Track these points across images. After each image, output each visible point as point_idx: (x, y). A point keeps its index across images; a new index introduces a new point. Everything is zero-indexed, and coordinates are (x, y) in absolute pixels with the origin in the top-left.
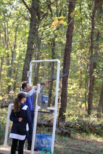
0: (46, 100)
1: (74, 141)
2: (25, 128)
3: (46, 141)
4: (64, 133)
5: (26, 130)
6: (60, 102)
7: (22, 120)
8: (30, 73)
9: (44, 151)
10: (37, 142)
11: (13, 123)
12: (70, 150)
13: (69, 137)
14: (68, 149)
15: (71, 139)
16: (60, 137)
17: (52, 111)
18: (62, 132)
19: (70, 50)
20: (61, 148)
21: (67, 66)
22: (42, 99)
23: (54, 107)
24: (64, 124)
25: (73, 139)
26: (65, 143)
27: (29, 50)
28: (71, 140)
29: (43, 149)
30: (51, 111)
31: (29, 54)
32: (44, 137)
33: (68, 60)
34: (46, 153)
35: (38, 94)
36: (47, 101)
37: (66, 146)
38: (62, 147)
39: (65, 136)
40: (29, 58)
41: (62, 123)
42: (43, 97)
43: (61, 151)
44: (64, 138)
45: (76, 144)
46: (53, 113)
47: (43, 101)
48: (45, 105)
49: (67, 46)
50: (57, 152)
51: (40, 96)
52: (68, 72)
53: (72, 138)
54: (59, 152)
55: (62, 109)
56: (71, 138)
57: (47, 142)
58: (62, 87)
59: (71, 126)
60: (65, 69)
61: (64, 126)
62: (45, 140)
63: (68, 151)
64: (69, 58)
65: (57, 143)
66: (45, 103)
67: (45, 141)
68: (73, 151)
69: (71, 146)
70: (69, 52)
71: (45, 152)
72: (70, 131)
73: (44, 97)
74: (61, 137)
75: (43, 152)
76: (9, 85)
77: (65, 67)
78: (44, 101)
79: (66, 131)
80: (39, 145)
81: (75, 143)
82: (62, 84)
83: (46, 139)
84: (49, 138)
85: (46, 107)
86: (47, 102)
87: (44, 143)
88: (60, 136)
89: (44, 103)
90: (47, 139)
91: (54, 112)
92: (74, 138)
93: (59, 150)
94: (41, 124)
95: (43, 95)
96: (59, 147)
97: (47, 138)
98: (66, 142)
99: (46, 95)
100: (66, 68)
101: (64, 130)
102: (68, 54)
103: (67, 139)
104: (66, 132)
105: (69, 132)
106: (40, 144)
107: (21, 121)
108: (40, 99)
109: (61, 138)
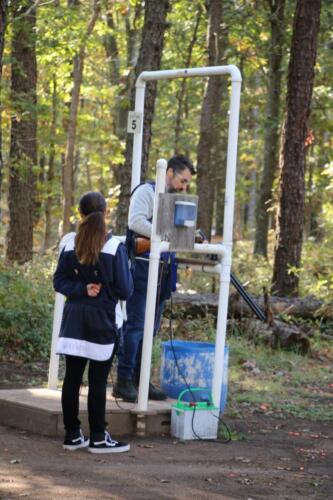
0: (190, 219)
1: (319, 367)
2: (113, 318)
3: (198, 366)
4: (284, 338)
5: (115, 325)
6: (277, 223)
7: (101, 290)
8: (138, 117)
9: (183, 399)
10: (166, 367)
11: (67, 302)
12: (298, 396)
13: (303, 355)
14: (290, 394)
15: (311, 361)
16: (268, 353)
17: (214, 258)
18: (277, 333)
19: (314, 25)
20: (263, 393)
21: (302, 85)
22: (175, 215)
23: (220, 243)
24: (292, 306)
25: (319, 359)
26: (284, 375)
27: (149, 28)
28: (311, 364)
29: (181, 395)
30: (212, 259)
31: (152, 44)
32: (190, 352)
33: (307, 64)
34: (191, 405)
35: (160, 195)
36: (192, 220)
37: (284, 384)
38: (266, 388)
39: (290, 350)
40: (150, 61)
41: (283, 304)
42: (176, 206)
43: (261, 404)
44: (282, 356)
45: (325, 377)
46: (219, 266)
47: (177, 222)
48: (186, 236)
49: (303, 10)
50: (245, 404)
51: (167, 202)
52: (306, 110)
53: (315, 356)
54: (253, 404)
55: (286, 251)
56: (312, 357)
57: (202, 368)
58: (284, 168)
59: (315, 315)
60: (295, 97)
61: (289, 314)
62: (195, 362)
63: (286, 403)
64: (309, 55)
65: (255, 375)
66: (186, 227)
67: (193, 366)
68: (307, 400)
69: (303, 383)
70: (311, 32)
71: (188, 403)
72: (306, 330)
73: (182, 206)
74: (273, 354)
75: (182, 403)
76: (113, 162)
77: (296, 90)
78: (182, 221)
79: (291, 331)
80: (173, 381)
81: (322, 373)
82: (285, 158)
83: (196, 356)
84: (206, 355)
85: (190, 243)
86: (190, 224)
87: (190, 371)
88: (270, 350)
89: (180, 227)
90: (202, 360)
91: (220, 262)
92: (323, 358)
93: (253, 399)
94: (204, 306)
95: (176, 199)
96: (259, 388)
97: (203, 354)
98: (290, 370)
99: (189, 200)
100: (298, 95)
101: (286, 329)
102: (307, 39)
103: (295, 359)
104: (293, 334)
105: (304, 335)
106: (177, 377)
107: (95, 294)
108: (167, 214)
109: (274, 358)
